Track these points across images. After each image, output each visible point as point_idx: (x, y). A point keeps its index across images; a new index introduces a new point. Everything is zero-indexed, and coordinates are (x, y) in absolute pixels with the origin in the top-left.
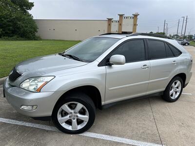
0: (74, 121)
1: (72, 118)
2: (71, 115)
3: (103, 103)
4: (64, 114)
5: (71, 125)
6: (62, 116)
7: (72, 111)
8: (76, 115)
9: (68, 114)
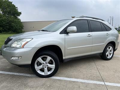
0: (46, 69)
1: (44, 67)
2: (43, 65)
3: (64, 58)
4: (39, 64)
5: (44, 72)
6: (38, 66)
7: (44, 62)
8: (47, 64)
9: (42, 64)
